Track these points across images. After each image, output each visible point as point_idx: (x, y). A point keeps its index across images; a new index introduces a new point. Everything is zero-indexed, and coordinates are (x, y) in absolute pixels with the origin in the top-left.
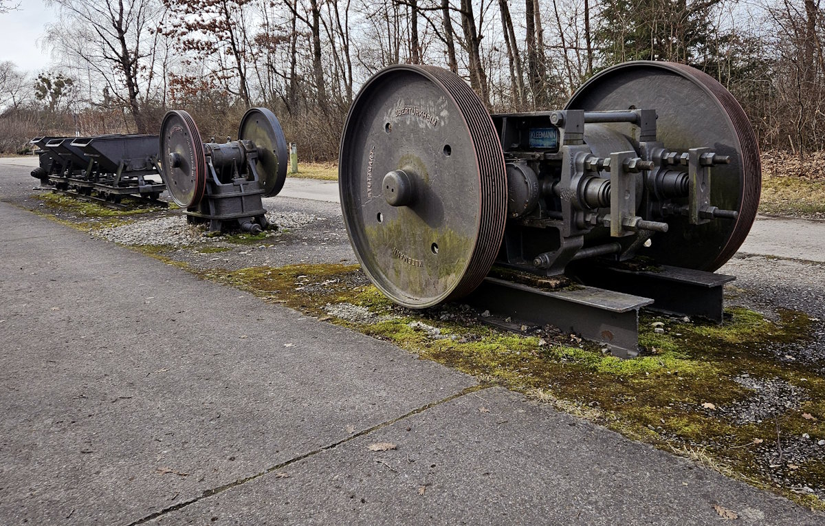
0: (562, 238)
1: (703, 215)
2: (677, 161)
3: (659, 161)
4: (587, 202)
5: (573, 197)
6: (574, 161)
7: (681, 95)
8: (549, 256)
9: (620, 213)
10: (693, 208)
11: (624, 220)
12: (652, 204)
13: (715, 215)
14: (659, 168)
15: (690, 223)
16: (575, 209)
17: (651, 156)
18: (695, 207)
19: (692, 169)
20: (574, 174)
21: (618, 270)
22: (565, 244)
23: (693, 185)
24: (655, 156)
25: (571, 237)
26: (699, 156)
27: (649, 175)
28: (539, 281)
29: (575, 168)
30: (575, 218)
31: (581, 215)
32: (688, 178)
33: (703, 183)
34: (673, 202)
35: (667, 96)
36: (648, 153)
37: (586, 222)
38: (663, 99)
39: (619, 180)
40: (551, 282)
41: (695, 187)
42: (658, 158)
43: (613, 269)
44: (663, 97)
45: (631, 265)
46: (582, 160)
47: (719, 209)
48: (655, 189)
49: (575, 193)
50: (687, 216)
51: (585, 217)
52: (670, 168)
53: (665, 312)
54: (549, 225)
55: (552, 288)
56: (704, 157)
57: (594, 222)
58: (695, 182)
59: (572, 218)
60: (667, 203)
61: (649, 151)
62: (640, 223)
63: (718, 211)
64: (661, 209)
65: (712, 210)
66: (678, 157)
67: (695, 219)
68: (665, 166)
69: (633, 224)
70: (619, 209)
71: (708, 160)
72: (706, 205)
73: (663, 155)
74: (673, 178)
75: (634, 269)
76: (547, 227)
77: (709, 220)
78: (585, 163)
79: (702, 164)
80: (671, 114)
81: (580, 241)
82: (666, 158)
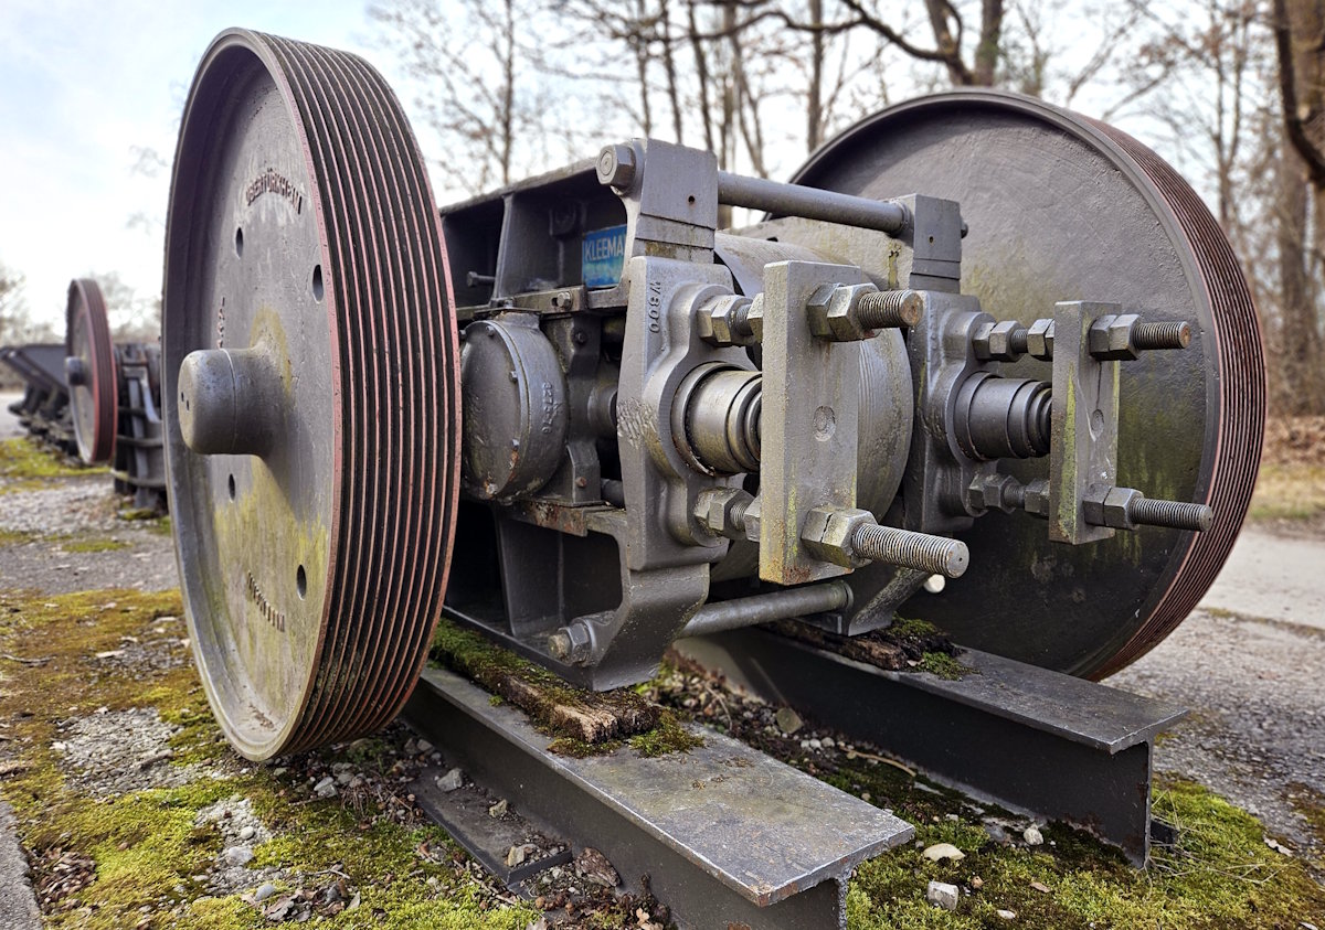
0: (625, 574)
1: (1093, 515)
2: (1017, 349)
3: (965, 347)
4: (696, 452)
5: (650, 432)
6: (664, 311)
7: (1036, 180)
8: (596, 628)
9: (793, 491)
10: (1065, 492)
11: (808, 518)
12: (939, 476)
13: (1136, 518)
14: (962, 366)
15: (1053, 535)
16: (659, 475)
17: (941, 333)
18: (1071, 490)
19: (1065, 372)
20: (659, 351)
21: (845, 661)
22: (638, 593)
23: (1065, 415)
24: (953, 331)
25: (649, 570)
26: (1086, 326)
27: (931, 389)
28: (559, 708)
29: (663, 333)
30: (662, 508)
31: (682, 494)
32: (1048, 396)
33: (1098, 412)
34: (1001, 472)
35: (998, 187)
36: (930, 322)
37: (696, 522)
38: (986, 196)
39: (790, 366)
40: (584, 719)
41: (1070, 423)
42: (962, 338)
43: (830, 655)
44: (987, 190)
45: (878, 650)
46: (686, 308)
47: (1147, 496)
48: (949, 427)
49: (655, 416)
50: (1043, 516)
51: (693, 502)
52: (998, 367)
53: (972, 794)
54: (596, 528)
55: (583, 739)
56: (1103, 327)
57: (717, 523)
58: (1071, 408)
59: (654, 504)
60: (984, 474)
61: (937, 317)
62: (860, 536)
63: (1144, 504)
64: (966, 490)
65: (1123, 498)
66: (1019, 334)
67: (1067, 525)
68: (982, 360)
69: (837, 538)
70: (787, 477)
71: (1117, 335)
72: (1104, 483)
73: (976, 328)
74: (1002, 398)
75: (886, 664)
76: (590, 532)
77: (1112, 532)
78: (697, 318)
79: (1098, 353)
80: (1005, 235)
81: (699, 581)
82: (982, 338)
